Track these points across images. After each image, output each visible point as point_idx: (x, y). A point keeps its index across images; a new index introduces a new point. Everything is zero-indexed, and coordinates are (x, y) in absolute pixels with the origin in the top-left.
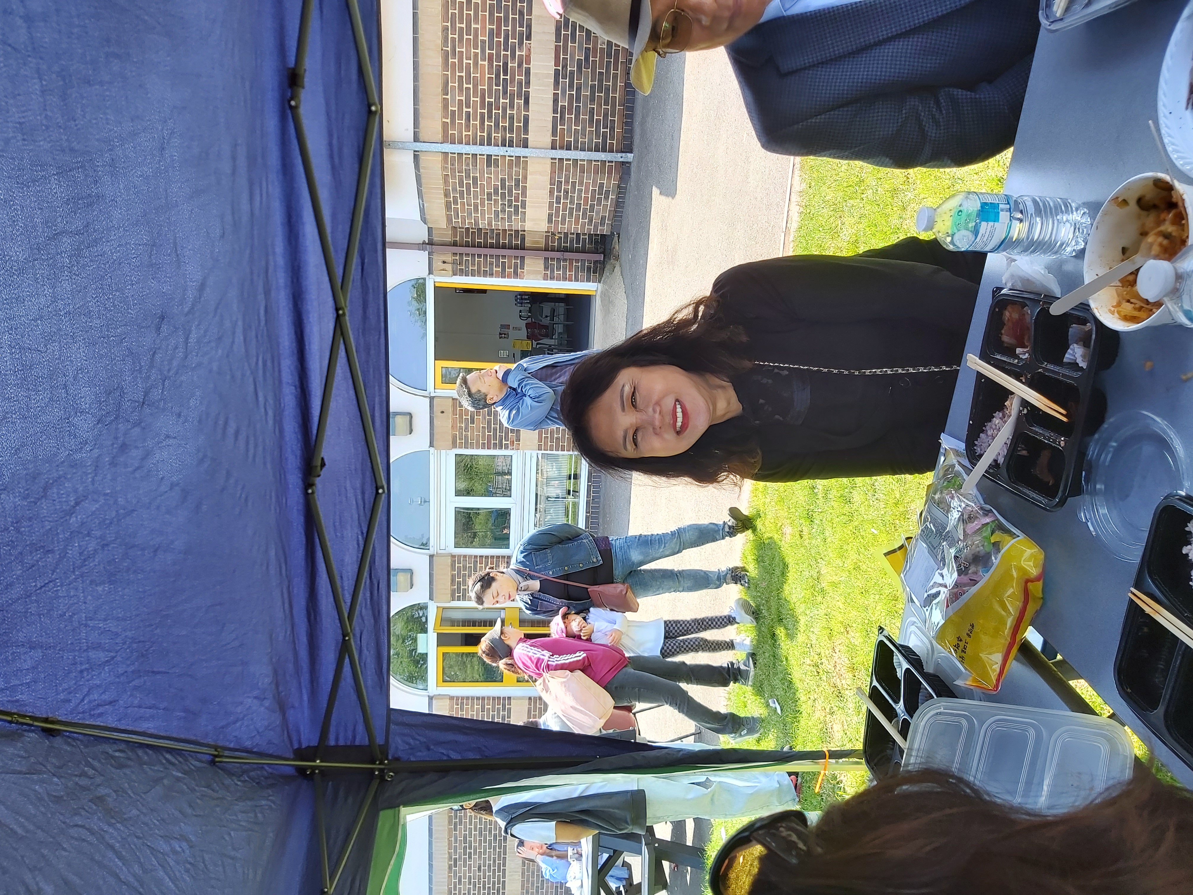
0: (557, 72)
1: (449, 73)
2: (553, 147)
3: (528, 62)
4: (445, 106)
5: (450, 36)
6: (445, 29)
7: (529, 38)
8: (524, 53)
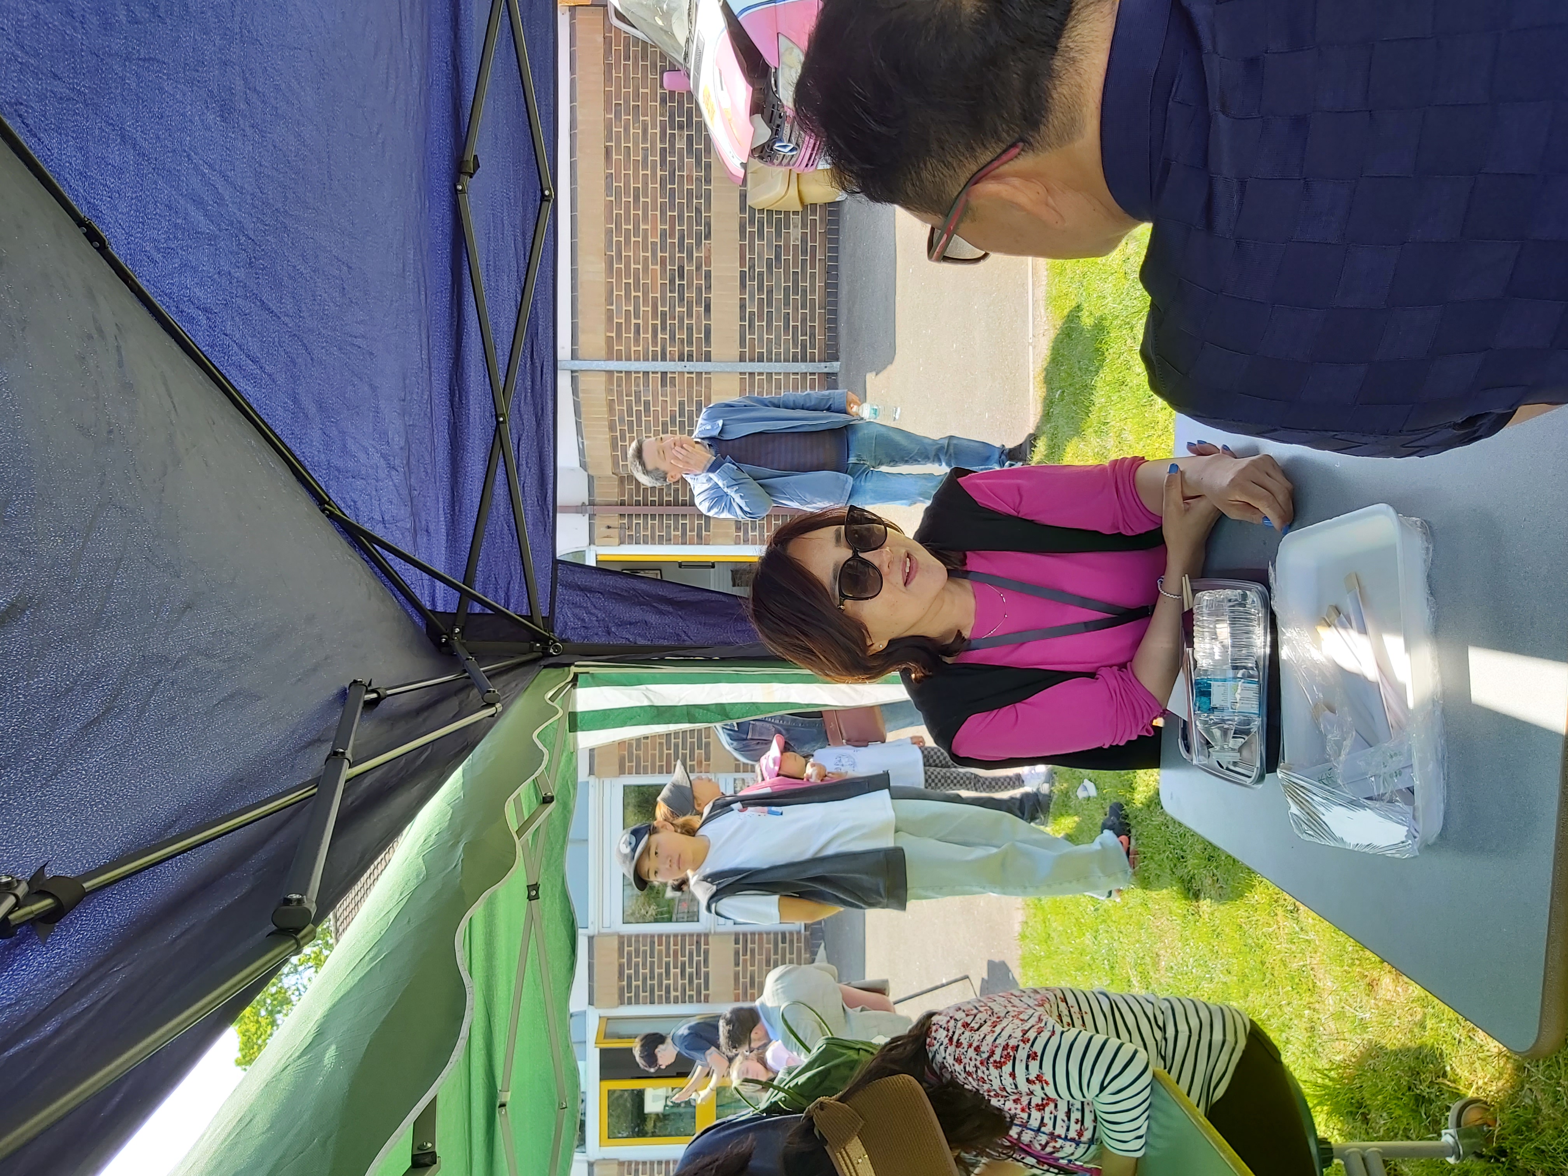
0: (743, 274)
1: (614, 280)
2: (742, 359)
3: (708, 263)
4: (610, 319)
5: (615, 239)
6: (609, 232)
7: (708, 236)
8: (703, 255)
